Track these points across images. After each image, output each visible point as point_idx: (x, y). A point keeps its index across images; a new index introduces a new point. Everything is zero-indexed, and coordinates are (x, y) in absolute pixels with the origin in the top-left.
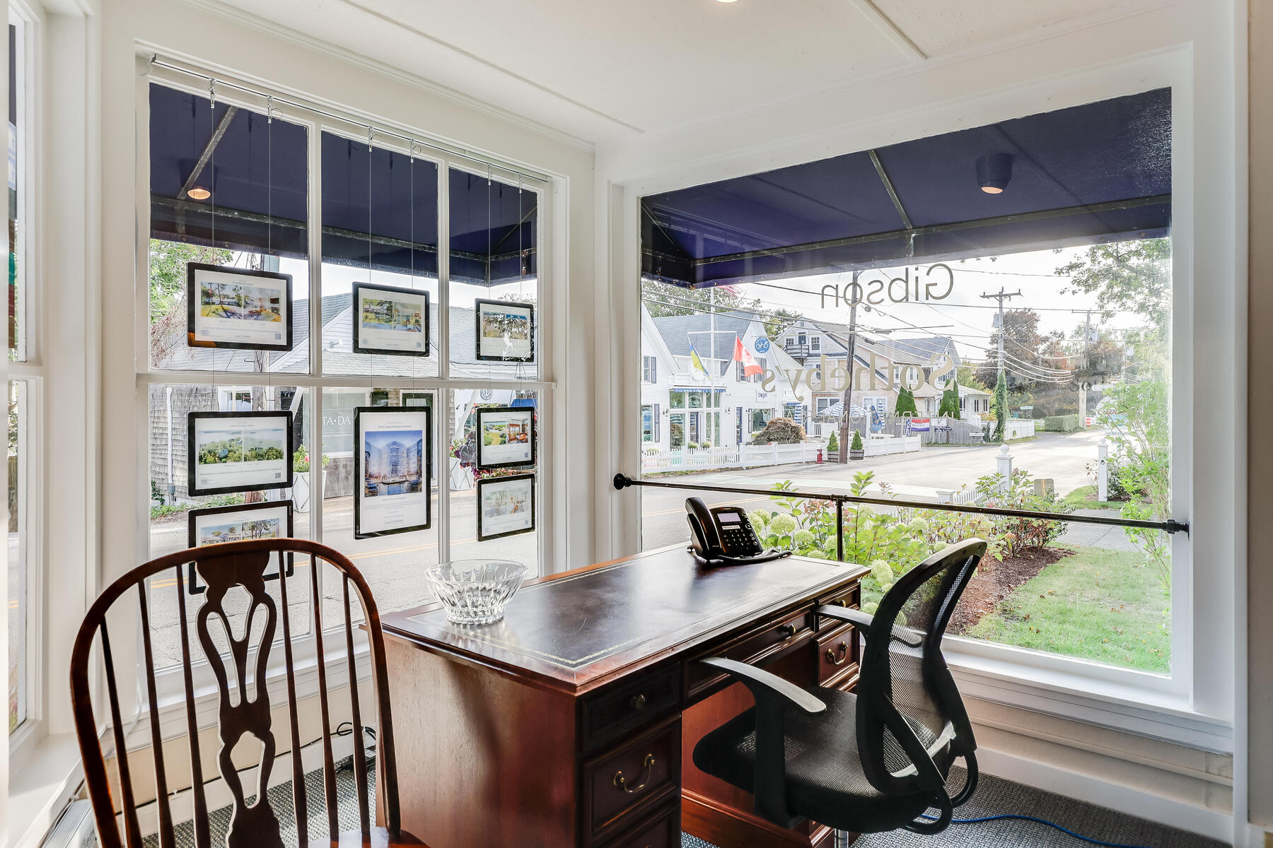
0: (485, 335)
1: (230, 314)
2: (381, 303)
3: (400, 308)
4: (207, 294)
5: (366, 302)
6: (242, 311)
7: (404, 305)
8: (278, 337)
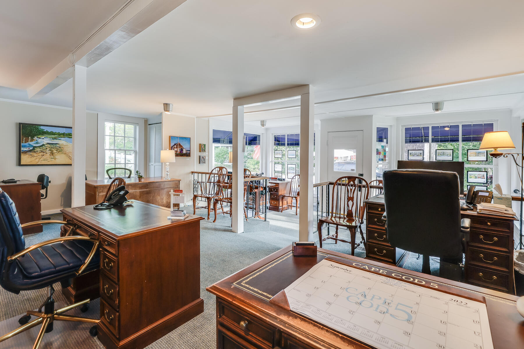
0: (470, 156)
1: (413, 156)
2: (442, 152)
3: (446, 153)
4: (410, 153)
5: (438, 152)
6: (416, 155)
7: (447, 152)
8: (421, 159)
